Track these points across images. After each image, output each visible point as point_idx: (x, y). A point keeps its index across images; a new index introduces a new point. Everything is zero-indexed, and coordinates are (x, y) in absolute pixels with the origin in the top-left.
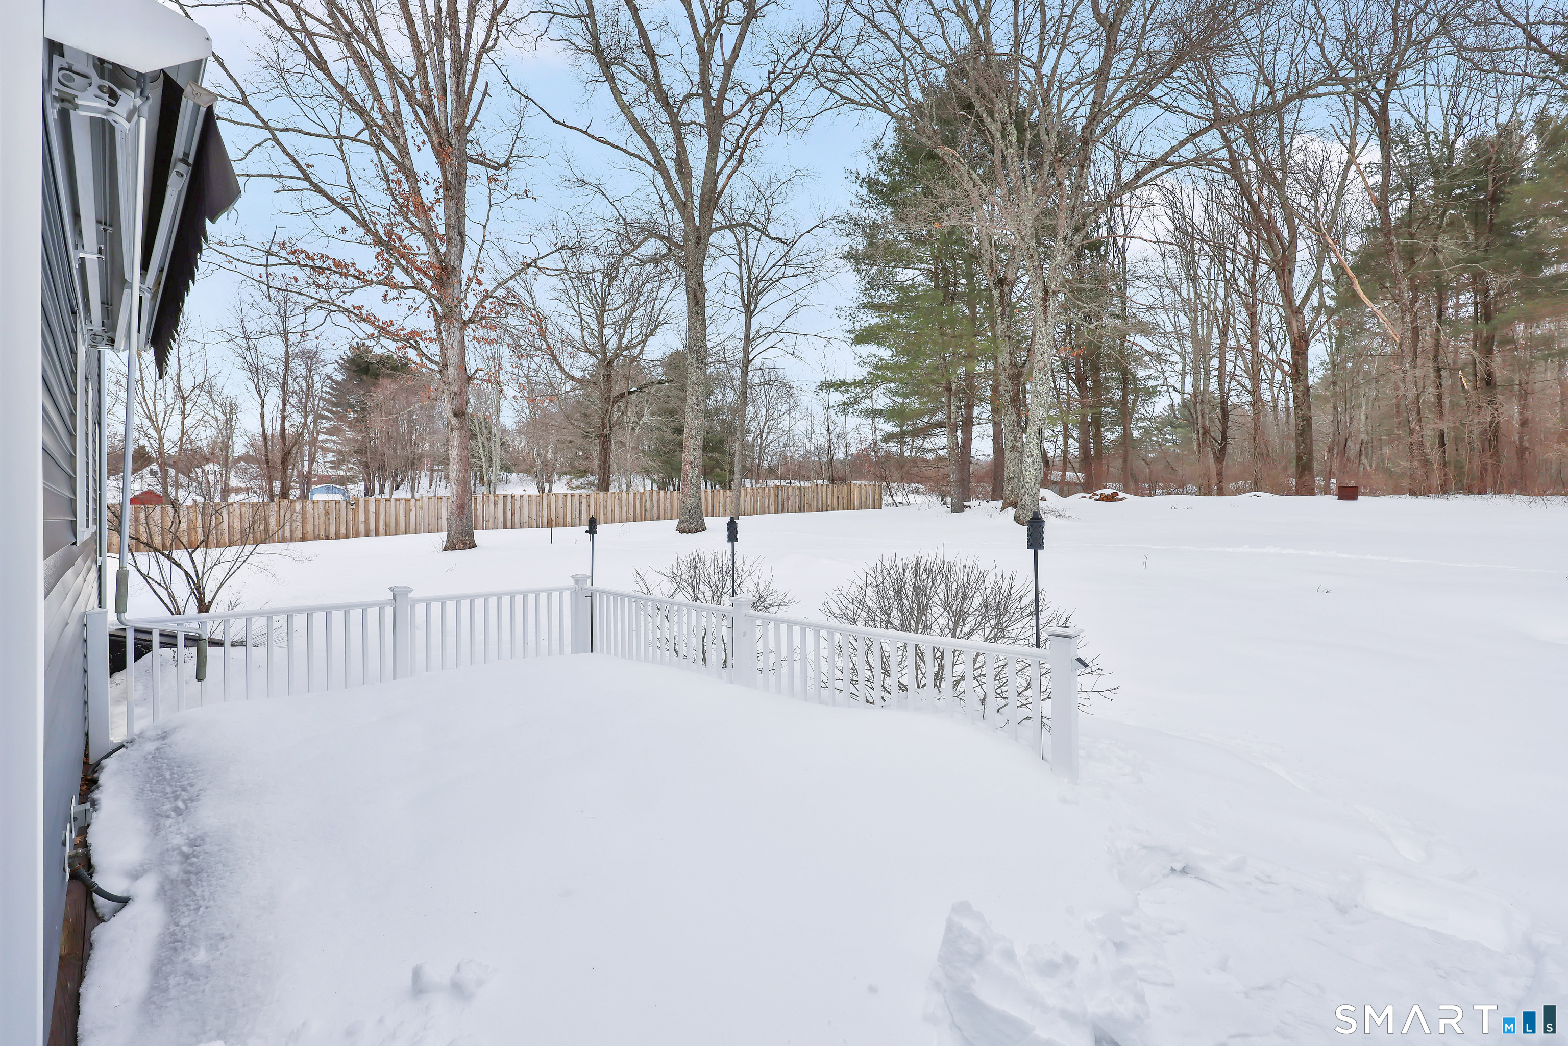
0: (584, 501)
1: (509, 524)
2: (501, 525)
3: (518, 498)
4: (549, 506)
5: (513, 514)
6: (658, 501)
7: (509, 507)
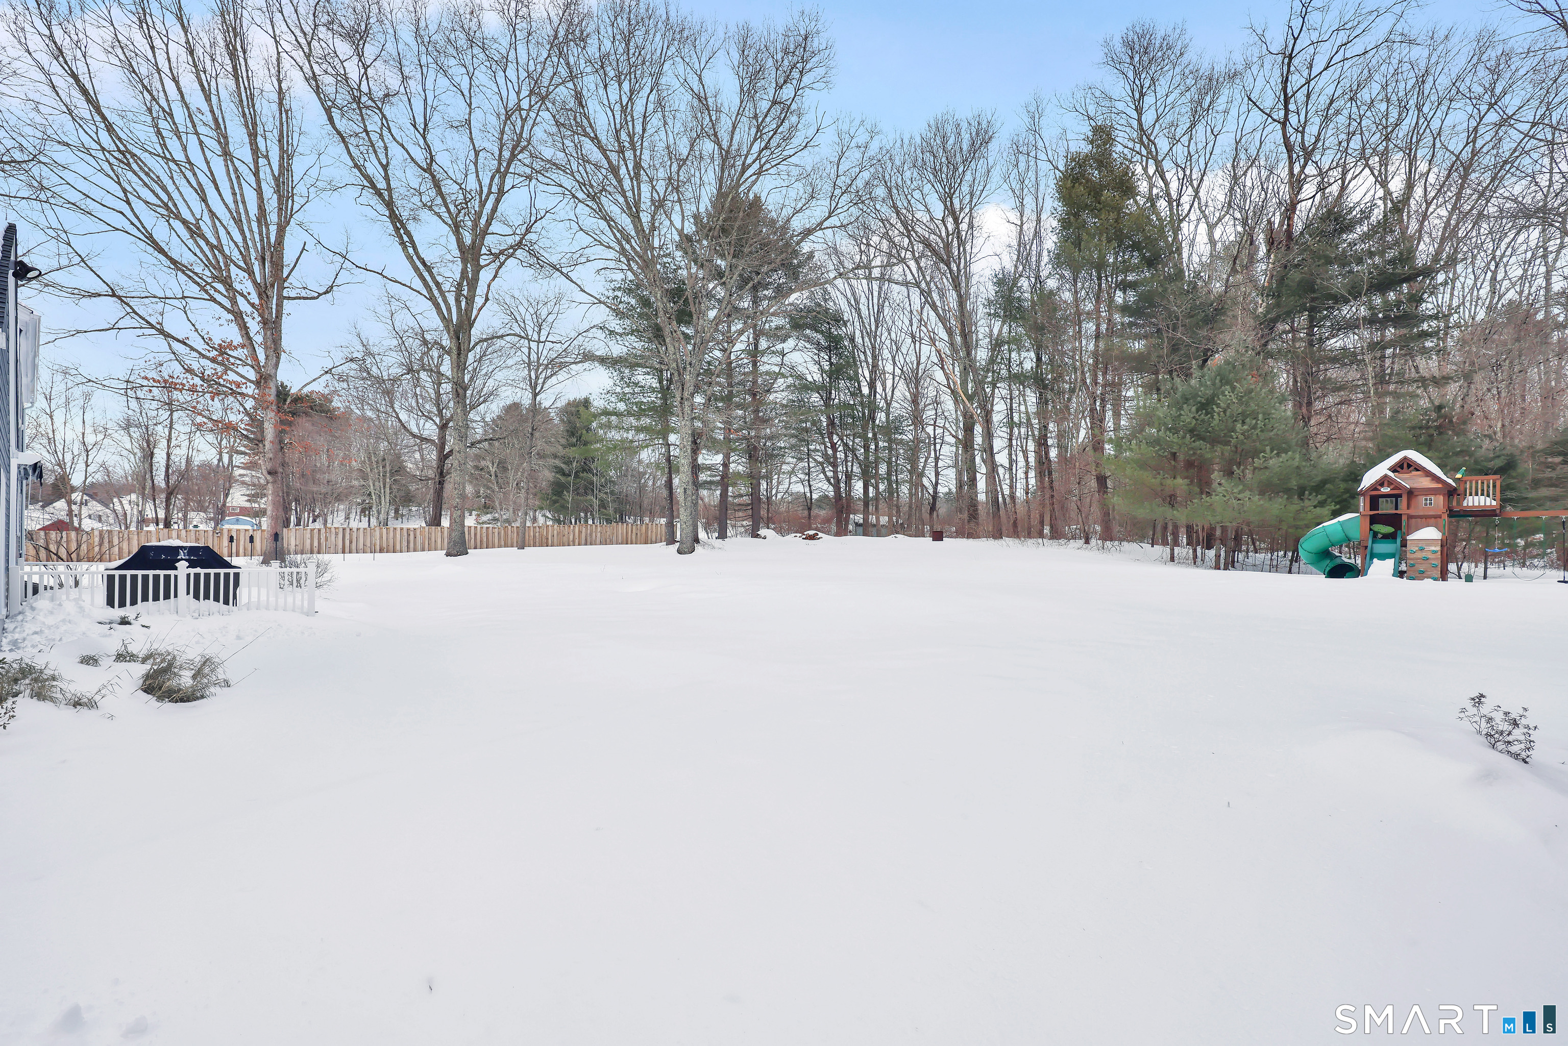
0: (412, 534)
1: (347, 549)
2: (340, 550)
3: (355, 530)
4: (381, 537)
5: (351, 542)
6: (475, 534)
7: (347, 537)
